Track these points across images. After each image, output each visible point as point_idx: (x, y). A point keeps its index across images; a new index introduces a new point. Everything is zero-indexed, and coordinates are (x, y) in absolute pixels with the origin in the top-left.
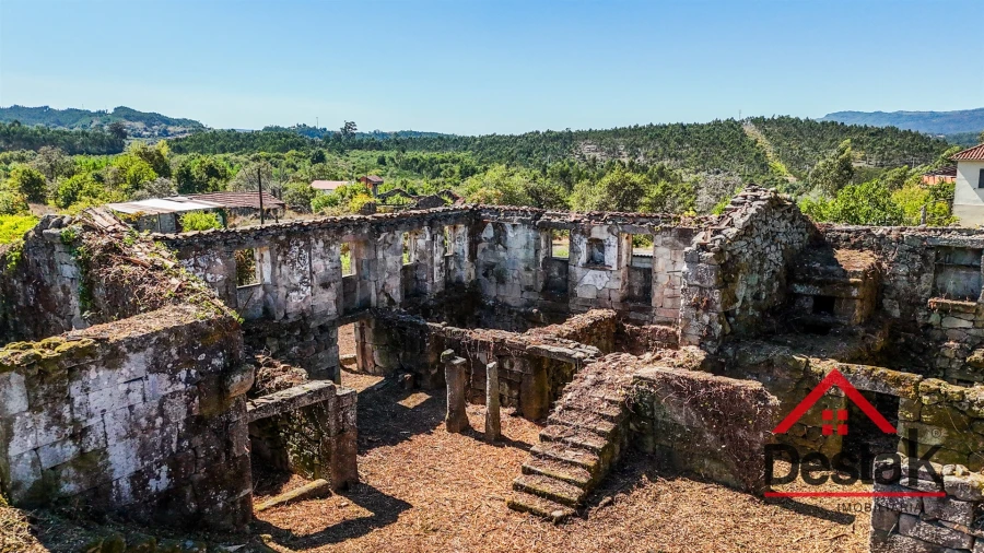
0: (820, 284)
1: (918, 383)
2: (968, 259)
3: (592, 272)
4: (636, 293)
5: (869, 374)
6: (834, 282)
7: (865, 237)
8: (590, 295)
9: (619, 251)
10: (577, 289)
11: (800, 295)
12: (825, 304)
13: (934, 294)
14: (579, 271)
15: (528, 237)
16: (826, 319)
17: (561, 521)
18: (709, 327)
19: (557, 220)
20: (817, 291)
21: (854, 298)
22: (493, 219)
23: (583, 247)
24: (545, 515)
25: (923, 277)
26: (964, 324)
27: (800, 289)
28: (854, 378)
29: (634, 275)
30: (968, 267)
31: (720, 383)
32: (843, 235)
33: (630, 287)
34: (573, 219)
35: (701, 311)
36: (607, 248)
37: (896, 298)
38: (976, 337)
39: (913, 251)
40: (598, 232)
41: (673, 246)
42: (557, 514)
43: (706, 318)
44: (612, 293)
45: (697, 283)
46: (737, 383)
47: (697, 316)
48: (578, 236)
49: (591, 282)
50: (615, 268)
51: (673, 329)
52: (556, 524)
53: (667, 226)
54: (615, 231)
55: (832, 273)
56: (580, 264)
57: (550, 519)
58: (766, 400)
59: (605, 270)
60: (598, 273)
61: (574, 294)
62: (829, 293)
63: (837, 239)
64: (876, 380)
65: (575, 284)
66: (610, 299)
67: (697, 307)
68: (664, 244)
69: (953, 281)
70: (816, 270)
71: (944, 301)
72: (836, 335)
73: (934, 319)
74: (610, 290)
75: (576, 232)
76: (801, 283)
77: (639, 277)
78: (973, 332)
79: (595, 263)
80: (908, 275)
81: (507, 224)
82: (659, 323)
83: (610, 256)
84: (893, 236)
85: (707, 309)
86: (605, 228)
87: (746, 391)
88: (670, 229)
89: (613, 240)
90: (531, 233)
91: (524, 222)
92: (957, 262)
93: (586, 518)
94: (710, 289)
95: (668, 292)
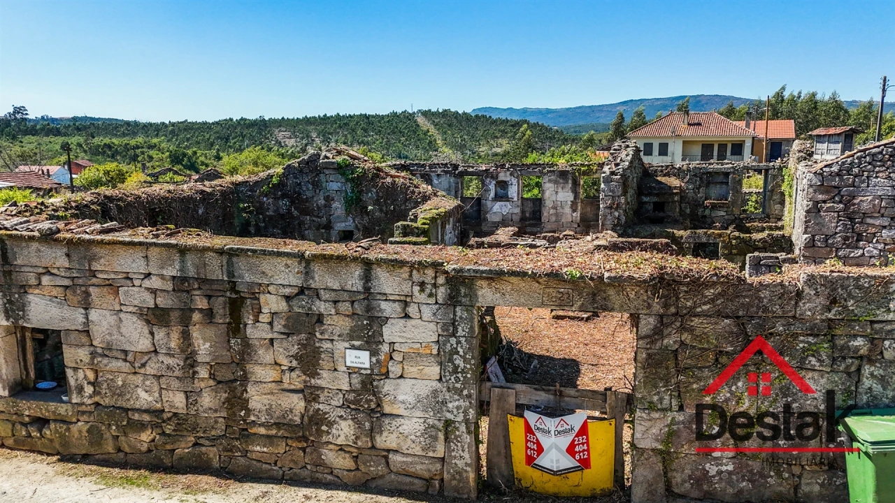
0: (657, 195)
1: (730, 234)
2: (721, 178)
3: (499, 203)
4: (528, 215)
5: (706, 233)
6: (666, 193)
7: (671, 169)
8: (497, 219)
9: (518, 188)
10: (488, 216)
11: (646, 203)
12: (659, 206)
13: (706, 199)
14: (489, 204)
15: (450, 182)
16: (661, 214)
17: (588, 319)
18: (618, 219)
19: (471, 170)
20: (655, 199)
21: (676, 201)
22: (420, 171)
23: (492, 187)
24: (579, 317)
25: (701, 190)
26: (723, 213)
27: (645, 199)
28: (699, 237)
29: (525, 203)
30: (722, 183)
31: (647, 242)
32: (659, 168)
33: (523, 212)
34: (484, 169)
35: (613, 210)
36: (510, 186)
37: (688, 203)
38: (728, 220)
39: (695, 175)
40: (503, 176)
41: (556, 182)
42: (585, 316)
43: (616, 214)
44: (514, 215)
45: (611, 194)
46: (656, 240)
47: (611, 213)
48: (488, 179)
49: (498, 210)
50: (516, 199)
51: (557, 235)
52: (586, 321)
53: (552, 169)
54: (516, 175)
55: (662, 188)
56: (490, 199)
57: (583, 318)
58: (672, 247)
59: (508, 201)
60: (503, 203)
61: (486, 219)
62: (663, 200)
63: (656, 171)
64: (710, 236)
65: (487, 213)
66: (512, 220)
67: (610, 208)
68: (550, 181)
69: (715, 191)
70: (654, 188)
71: (712, 201)
72: (669, 223)
73: (707, 212)
74: (512, 214)
75: (487, 177)
76: (646, 195)
77: (530, 204)
78: (726, 217)
79: (502, 197)
80: (693, 189)
81: (432, 174)
82: (547, 232)
83: (513, 191)
84: (685, 168)
85: (616, 209)
86: (508, 173)
87: (661, 244)
88: (554, 171)
89: (514, 181)
90: (452, 180)
91: (446, 172)
92: (715, 181)
93: (599, 317)
94: (619, 197)
95: (552, 211)
